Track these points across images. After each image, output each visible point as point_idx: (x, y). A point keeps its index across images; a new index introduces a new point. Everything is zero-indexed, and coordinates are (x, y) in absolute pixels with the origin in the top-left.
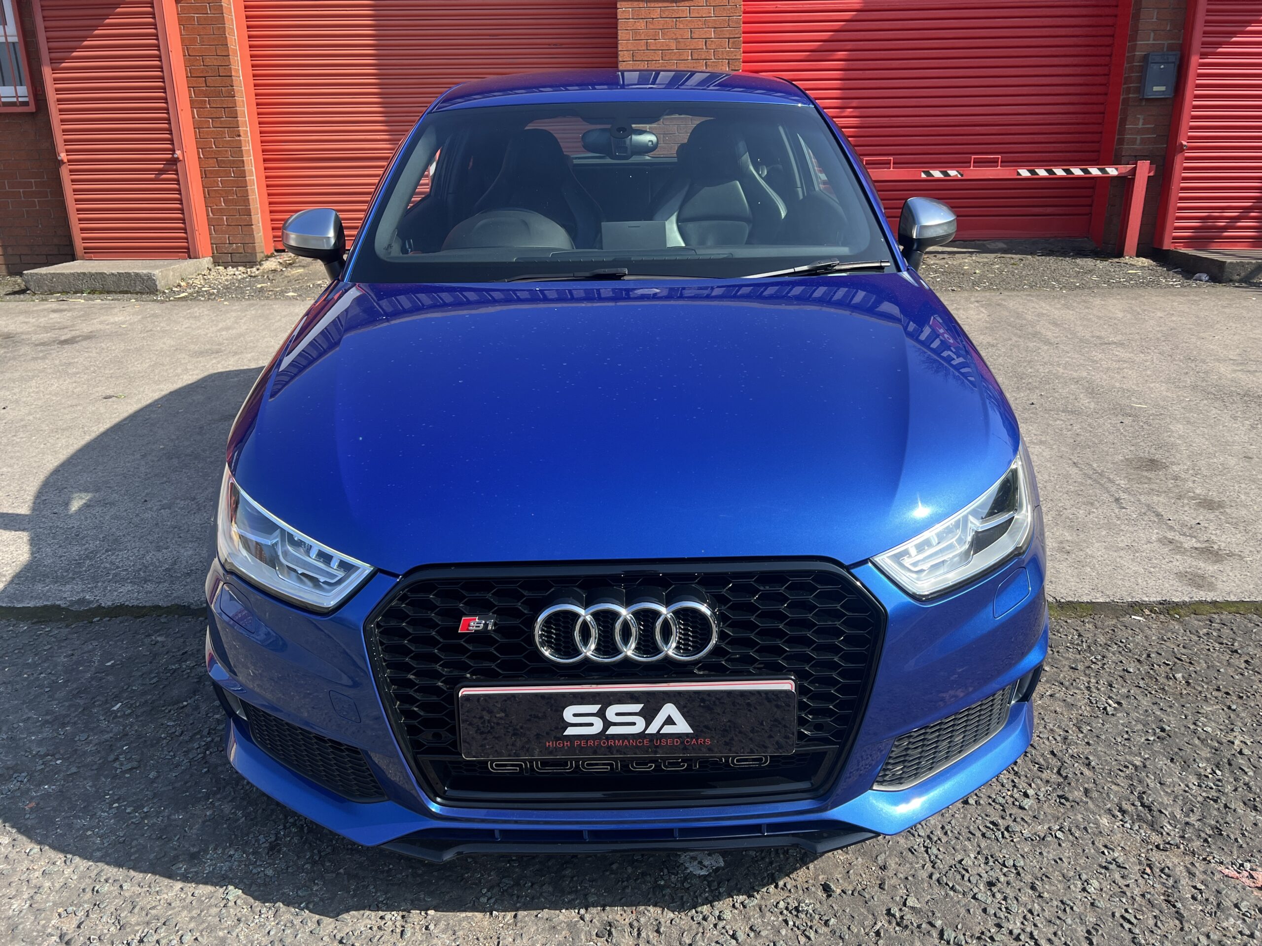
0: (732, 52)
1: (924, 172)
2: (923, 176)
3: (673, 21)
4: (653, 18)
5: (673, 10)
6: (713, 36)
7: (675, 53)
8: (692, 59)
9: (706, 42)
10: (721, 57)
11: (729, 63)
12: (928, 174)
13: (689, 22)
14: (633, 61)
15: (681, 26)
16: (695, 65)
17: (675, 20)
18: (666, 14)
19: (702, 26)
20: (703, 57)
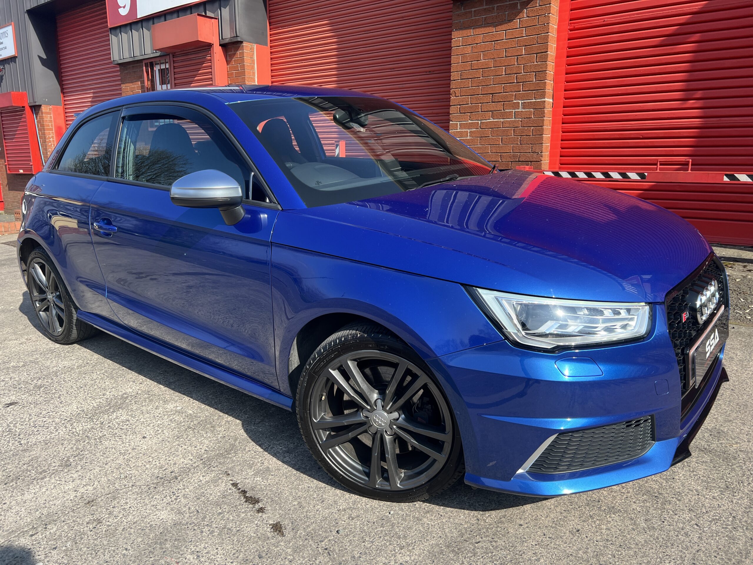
0: (539, 65)
1: (727, 175)
2: (726, 179)
3: (492, 44)
4: (477, 44)
5: (492, 35)
6: (523, 53)
7: (493, 70)
8: (506, 74)
9: (517, 58)
10: (529, 71)
11: (535, 75)
12: (732, 177)
13: (505, 42)
14: (461, 79)
15: (498, 47)
16: (508, 79)
17: (493, 43)
18: (487, 39)
19: (515, 46)
20: (515, 72)
